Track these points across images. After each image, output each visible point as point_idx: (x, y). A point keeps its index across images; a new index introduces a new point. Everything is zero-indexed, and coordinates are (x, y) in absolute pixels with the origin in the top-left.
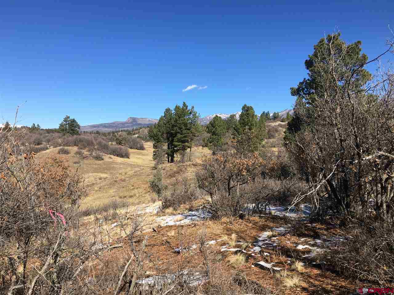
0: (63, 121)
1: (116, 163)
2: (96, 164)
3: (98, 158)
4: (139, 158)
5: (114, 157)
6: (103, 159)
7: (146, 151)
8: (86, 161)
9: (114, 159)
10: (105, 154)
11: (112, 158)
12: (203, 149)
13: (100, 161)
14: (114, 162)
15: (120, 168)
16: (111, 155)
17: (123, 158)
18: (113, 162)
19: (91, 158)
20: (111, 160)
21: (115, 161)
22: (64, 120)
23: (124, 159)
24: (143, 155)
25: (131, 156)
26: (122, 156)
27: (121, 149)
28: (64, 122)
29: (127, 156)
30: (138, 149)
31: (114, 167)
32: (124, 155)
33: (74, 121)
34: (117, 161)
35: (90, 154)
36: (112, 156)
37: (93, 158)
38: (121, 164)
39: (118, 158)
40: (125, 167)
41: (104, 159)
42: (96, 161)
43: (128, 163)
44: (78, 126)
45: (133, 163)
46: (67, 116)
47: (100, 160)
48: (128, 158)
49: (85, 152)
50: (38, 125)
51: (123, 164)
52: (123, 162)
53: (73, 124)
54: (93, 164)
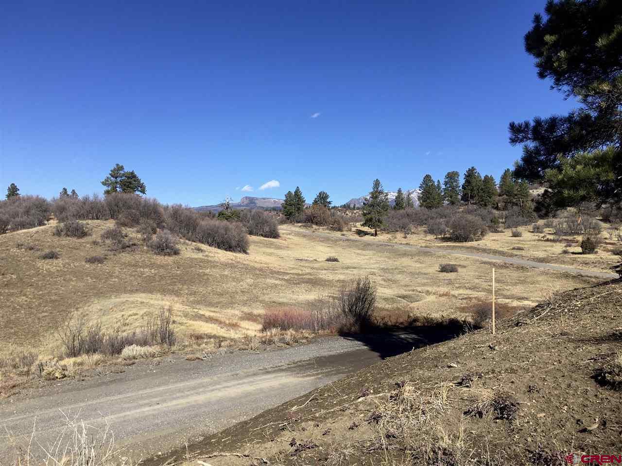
0: (110, 176)
1: (214, 265)
2: (152, 266)
3: (165, 249)
4: (270, 254)
5: (210, 248)
6: (176, 253)
7: (282, 239)
8: (126, 257)
9: (207, 253)
10: (187, 241)
11: (202, 251)
12: (405, 237)
13: (166, 257)
14: (208, 261)
15: (222, 276)
16: (202, 242)
17: (230, 251)
18: (202, 261)
19: (145, 248)
20: (200, 255)
21: (210, 259)
22: (111, 172)
23: (234, 254)
24: (279, 248)
25: (251, 249)
26: (230, 248)
27: (227, 229)
28: (112, 178)
29: (241, 247)
30: (265, 236)
31: (205, 274)
32: (234, 243)
33: (132, 176)
34: (217, 259)
35: (144, 240)
36: (204, 247)
37: (150, 249)
38: (226, 265)
39: (219, 251)
40: (238, 275)
41: (182, 252)
42: (155, 257)
43: (244, 264)
44: (141, 187)
45: (257, 265)
46: (117, 165)
47: (169, 255)
48: (245, 252)
49: (133, 234)
50: (74, 192)
51: (231, 266)
52: (230, 262)
53: (130, 183)
54: (145, 266)
